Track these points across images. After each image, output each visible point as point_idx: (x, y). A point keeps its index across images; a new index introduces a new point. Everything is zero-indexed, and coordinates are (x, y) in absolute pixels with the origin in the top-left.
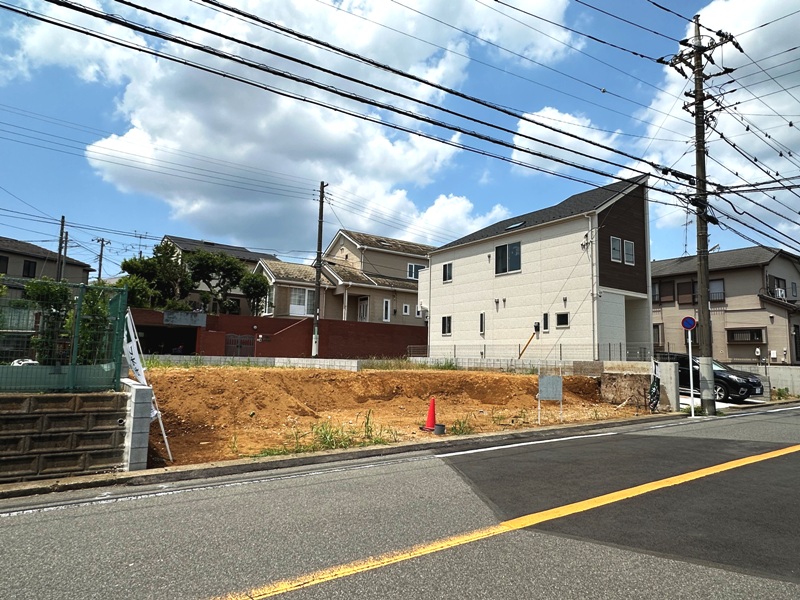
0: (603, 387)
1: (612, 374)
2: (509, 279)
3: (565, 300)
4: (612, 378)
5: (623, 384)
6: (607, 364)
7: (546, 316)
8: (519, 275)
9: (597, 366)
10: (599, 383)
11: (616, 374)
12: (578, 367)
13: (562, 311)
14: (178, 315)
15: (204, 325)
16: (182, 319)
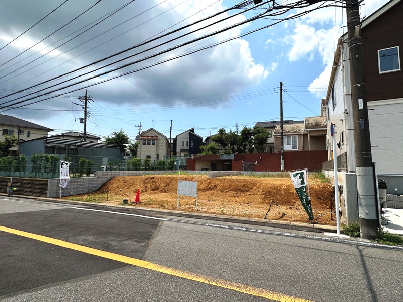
3: (342, 121)
13: (342, 131)
14: (224, 155)
15: (233, 158)
16: (226, 157)
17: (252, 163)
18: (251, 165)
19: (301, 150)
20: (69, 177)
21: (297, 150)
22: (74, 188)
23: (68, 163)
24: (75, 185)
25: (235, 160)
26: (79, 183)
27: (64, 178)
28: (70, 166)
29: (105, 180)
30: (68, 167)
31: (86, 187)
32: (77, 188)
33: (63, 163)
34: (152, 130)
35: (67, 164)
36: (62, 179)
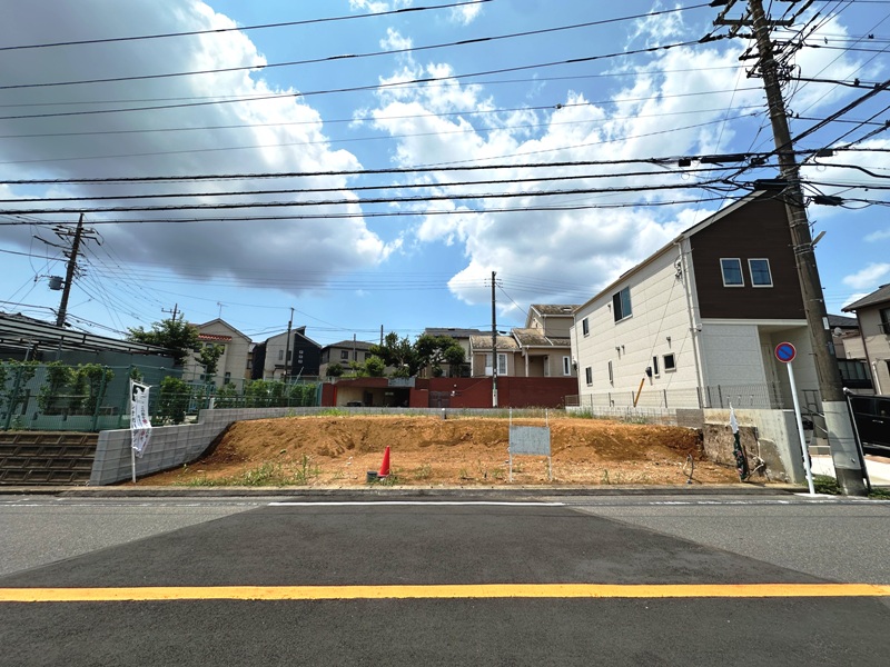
0: (706, 441)
1: (712, 426)
2: (626, 324)
3: (669, 340)
4: (714, 430)
5: (726, 438)
6: (708, 412)
7: (655, 358)
8: (631, 320)
9: (698, 416)
10: (702, 437)
11: (717, 426)
12: (682, 415)
13: (668, 353)
14: (397, 380)
15: (413, 386)
16: (399, 383)
17: (444, 393)
18: (445, 397)
19: (512, 375)
20: (148, 426)
21: (506, 374)
22: (157, 454)
23: (147, 388)
24: (159, 447)
25: (416, 388)
26: (169, 440)
27: (139, 427)
28: (150, 396)
29: (218, 429)
30: (147, 399)
31: (180, 451)
32: (163, 453)
33: (135, 387)
34: (219, 322)
35: (143, 389)
36: (136, 432)
